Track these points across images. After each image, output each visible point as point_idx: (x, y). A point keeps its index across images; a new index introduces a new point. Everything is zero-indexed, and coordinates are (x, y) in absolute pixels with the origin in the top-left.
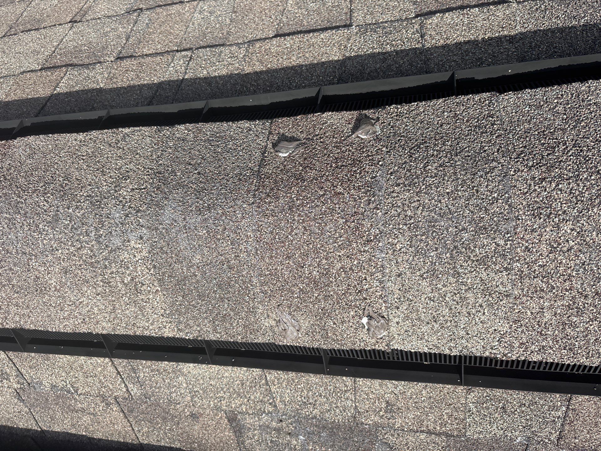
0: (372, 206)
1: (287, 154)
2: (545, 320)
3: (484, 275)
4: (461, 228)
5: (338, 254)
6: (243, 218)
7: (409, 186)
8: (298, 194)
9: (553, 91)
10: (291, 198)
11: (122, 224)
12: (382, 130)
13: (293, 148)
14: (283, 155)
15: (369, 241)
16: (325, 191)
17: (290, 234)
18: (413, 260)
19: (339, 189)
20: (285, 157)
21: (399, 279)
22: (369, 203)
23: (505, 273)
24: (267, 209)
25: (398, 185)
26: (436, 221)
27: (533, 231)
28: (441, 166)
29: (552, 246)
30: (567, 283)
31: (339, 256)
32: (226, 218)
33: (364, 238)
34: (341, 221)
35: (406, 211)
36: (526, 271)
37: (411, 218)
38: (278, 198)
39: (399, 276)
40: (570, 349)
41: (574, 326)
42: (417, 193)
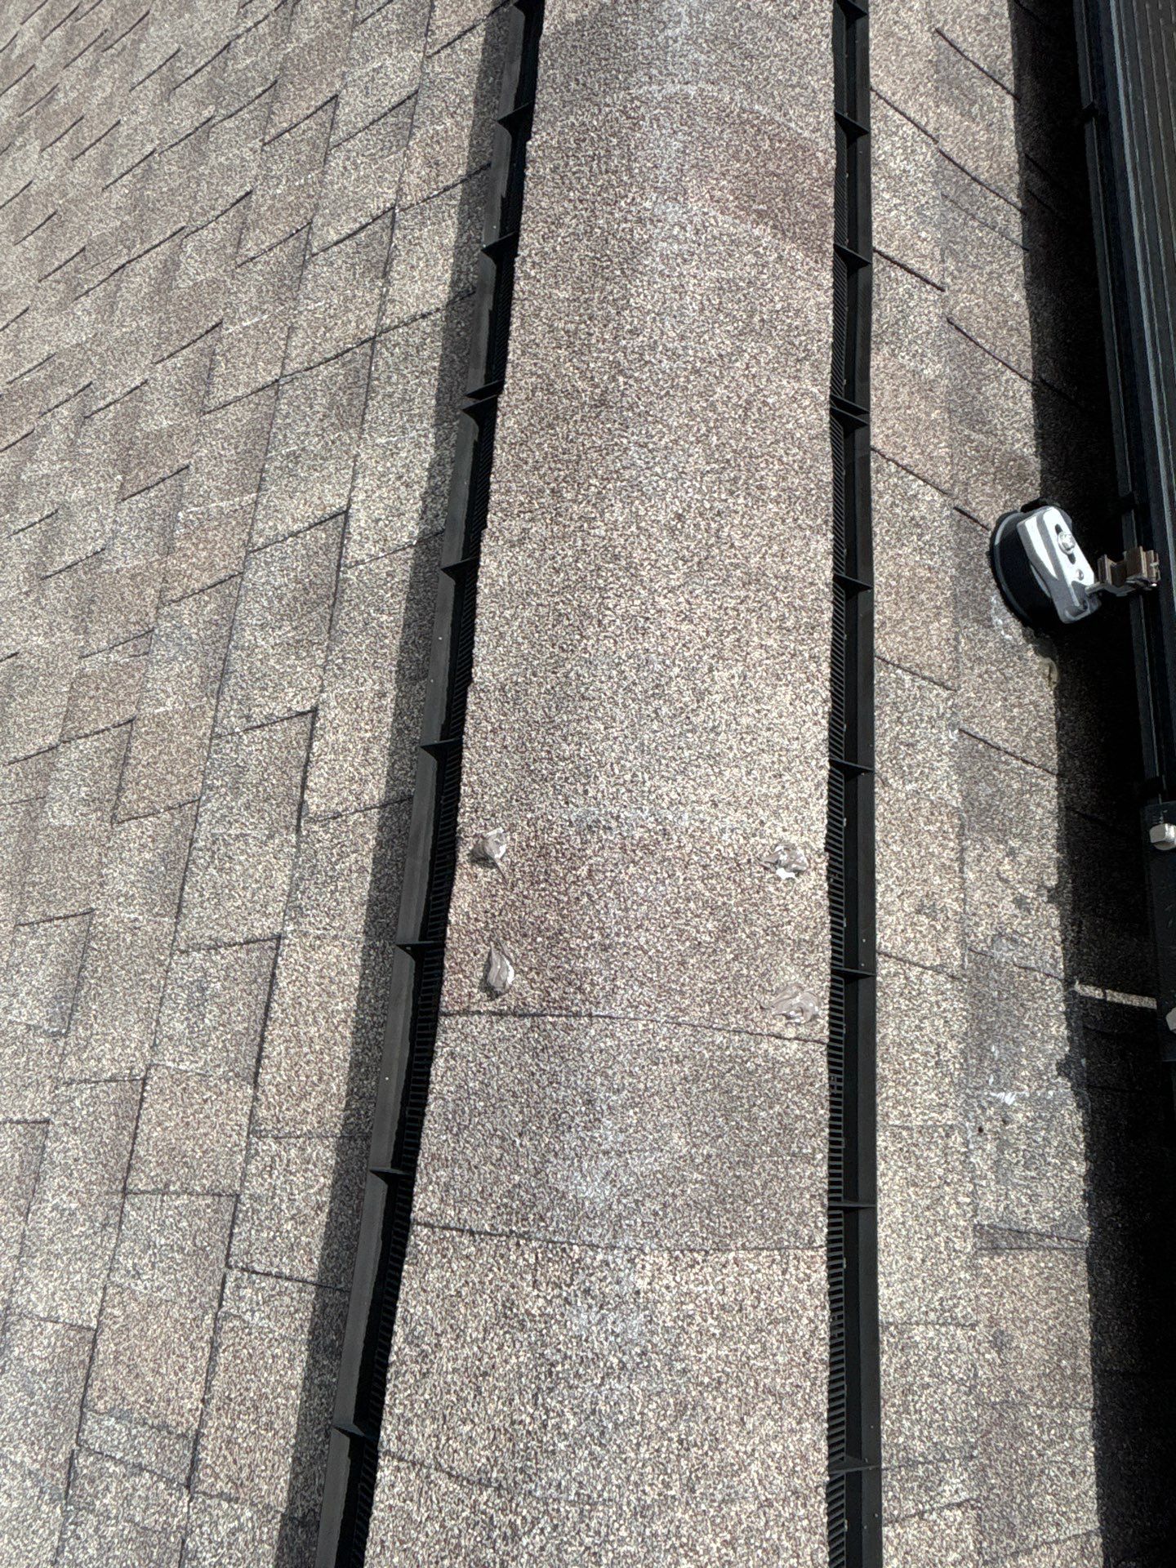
0: (614, 824)
1: (511, 968)
2: (775, 645)
3: (718, 698)
4: (653, 715)
5: (681, 881)
6: (613, 1036)
7: (589, 777)
8: (586, 936)
9: (482, 622)
10: (588, 949)
11: (601, 1307)
12: (495, 826)
13: (502, 959)
14: (511, 977)
15: (665, 832)
16: (583, 893)
17: (645, 952)
18: (694, 780)
19: (583, 871)
20: (516, 973)
21: (720, 805)
22: (610, 828)
23: (715, 673)
24: (603, 988)
25: (586, 792)
26: (642, 744)
27: (663, 636)
28: (565, 740)
29: (684, 620)
30: (730, 612)
31: (685, 879)
32: (610, 1067)
33: (660, 839)
34: (632, 869)
35: (625, 781)
36: (713, 651)
37: (634, 775)
38: (587, 971)
39: (716, 805)
40: (813, 628)
41: (783, 618)
42: (600, 767)
